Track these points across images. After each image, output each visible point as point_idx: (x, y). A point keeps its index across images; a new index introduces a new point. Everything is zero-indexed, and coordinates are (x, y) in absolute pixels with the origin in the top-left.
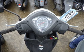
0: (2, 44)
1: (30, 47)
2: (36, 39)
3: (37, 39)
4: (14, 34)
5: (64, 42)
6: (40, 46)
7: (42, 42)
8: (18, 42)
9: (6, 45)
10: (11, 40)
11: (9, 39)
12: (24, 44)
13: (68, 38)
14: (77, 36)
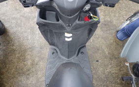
0: (2, 34)
1: (49, 36)
2: (58, 20)
3: (60, 20)
4: (21, 16)
5: (107, 31)
6: (66, 35)
7: (69, 26)
8: (29, 31)
9: (8, 35)
10: (16, 27)
11: (13, 25)
12: (39, 34)
13: (114, 23)
14: (133, 18)
